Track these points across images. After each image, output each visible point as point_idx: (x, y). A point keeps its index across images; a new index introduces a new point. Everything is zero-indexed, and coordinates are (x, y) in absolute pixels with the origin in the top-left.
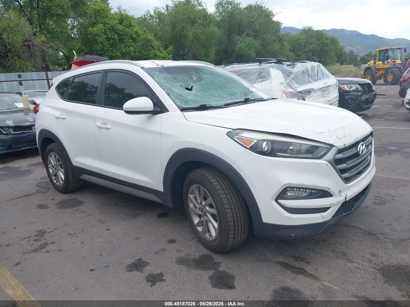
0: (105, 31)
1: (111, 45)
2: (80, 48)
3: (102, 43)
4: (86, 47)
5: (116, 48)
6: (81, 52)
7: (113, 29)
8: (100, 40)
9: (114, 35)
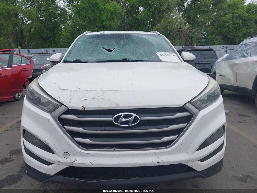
0: (233, 19)
1: (236, 28)
2: (213, 31)
3: (228, 27)
4: (218, 30)
5: (239, 30)
6: (214, 34)
7: (239, 17)
8: (227, 25)
9: (239, 21)
